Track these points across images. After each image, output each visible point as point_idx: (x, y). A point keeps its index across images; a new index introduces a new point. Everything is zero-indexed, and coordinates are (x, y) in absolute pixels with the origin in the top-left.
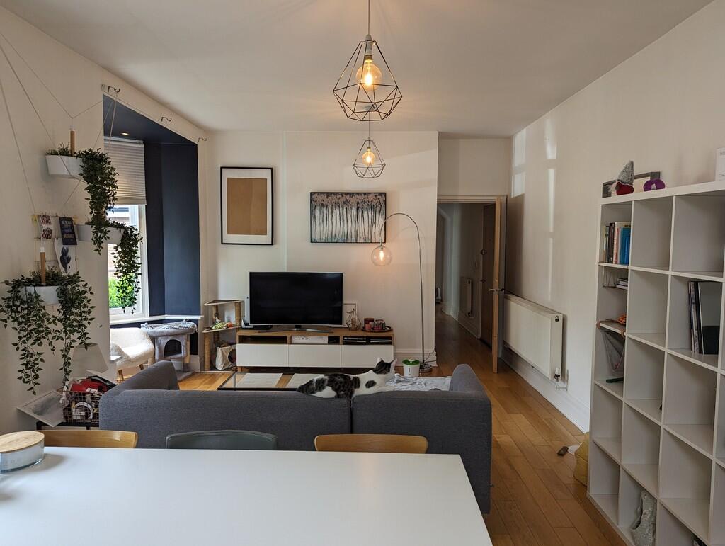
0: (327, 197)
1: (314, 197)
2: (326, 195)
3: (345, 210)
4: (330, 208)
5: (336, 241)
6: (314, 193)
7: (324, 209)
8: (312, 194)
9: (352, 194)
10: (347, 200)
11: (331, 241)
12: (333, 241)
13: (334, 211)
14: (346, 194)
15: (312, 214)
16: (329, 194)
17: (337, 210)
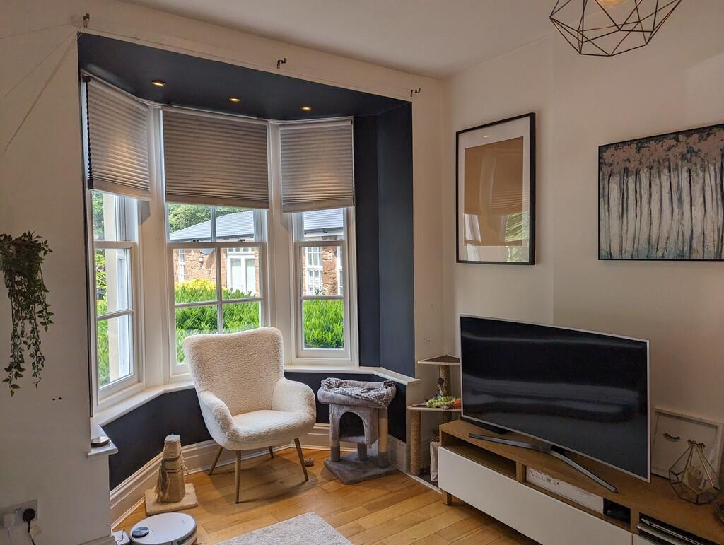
0: (638, 150)
1: (606, 155)
2: (634, 146)
3: (685, 175)
4: (644, 176)
5: (659, 255)
6: (607, 146)
7: (631, 180)
8: (602, 149)
9: (705, 131)
10: (690, 150)
11: (647, 255)
12: (654, 255)
13: (656, 181)
14: (688, 133)
15: (602, 195)
16: (641, 142)
17: (665, 178)
